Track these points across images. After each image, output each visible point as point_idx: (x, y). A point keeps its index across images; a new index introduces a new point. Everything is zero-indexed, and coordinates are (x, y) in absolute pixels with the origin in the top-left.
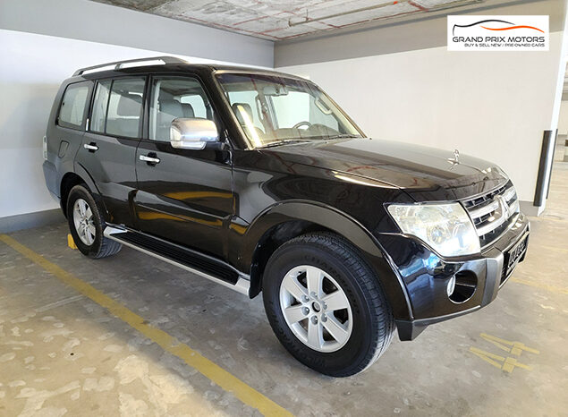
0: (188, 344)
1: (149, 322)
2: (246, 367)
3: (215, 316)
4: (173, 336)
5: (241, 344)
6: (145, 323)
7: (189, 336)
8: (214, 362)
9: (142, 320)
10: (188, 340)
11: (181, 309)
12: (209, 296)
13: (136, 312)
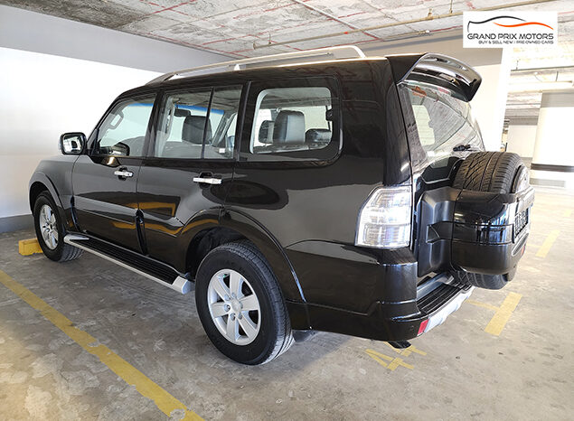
0: (107, 344)
1: (76, 325)
2: (156, 365)
3: (142, 320)
4: (95, 337)
5: (158, 345)
6: (72, 325)
7: (111, 337)
8: (127, 360)
9: (69, 322)
10: (108, 341)
11: (112, 313)
12: (143, 302)
13: (67, 315)
